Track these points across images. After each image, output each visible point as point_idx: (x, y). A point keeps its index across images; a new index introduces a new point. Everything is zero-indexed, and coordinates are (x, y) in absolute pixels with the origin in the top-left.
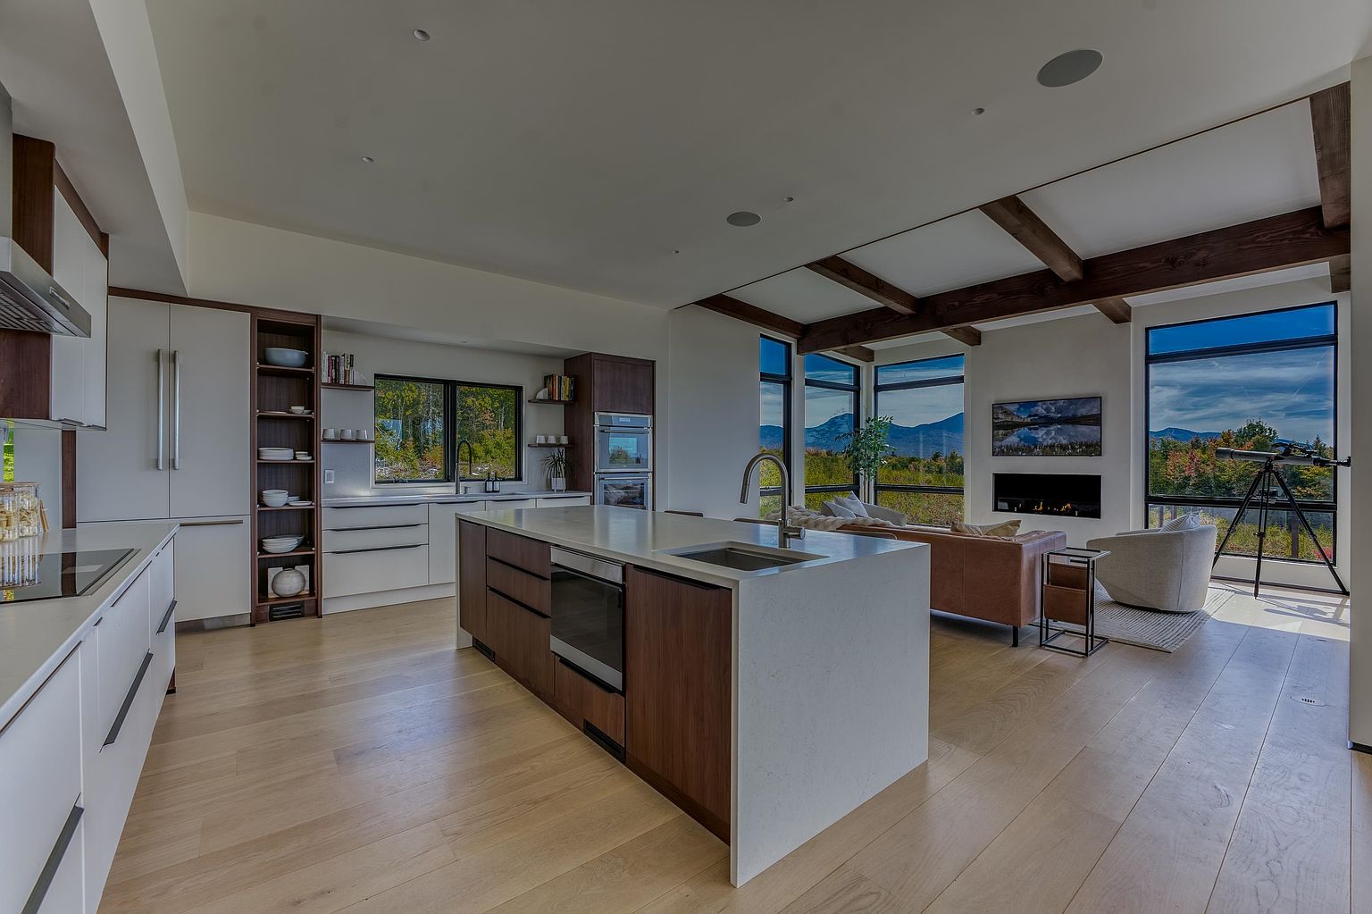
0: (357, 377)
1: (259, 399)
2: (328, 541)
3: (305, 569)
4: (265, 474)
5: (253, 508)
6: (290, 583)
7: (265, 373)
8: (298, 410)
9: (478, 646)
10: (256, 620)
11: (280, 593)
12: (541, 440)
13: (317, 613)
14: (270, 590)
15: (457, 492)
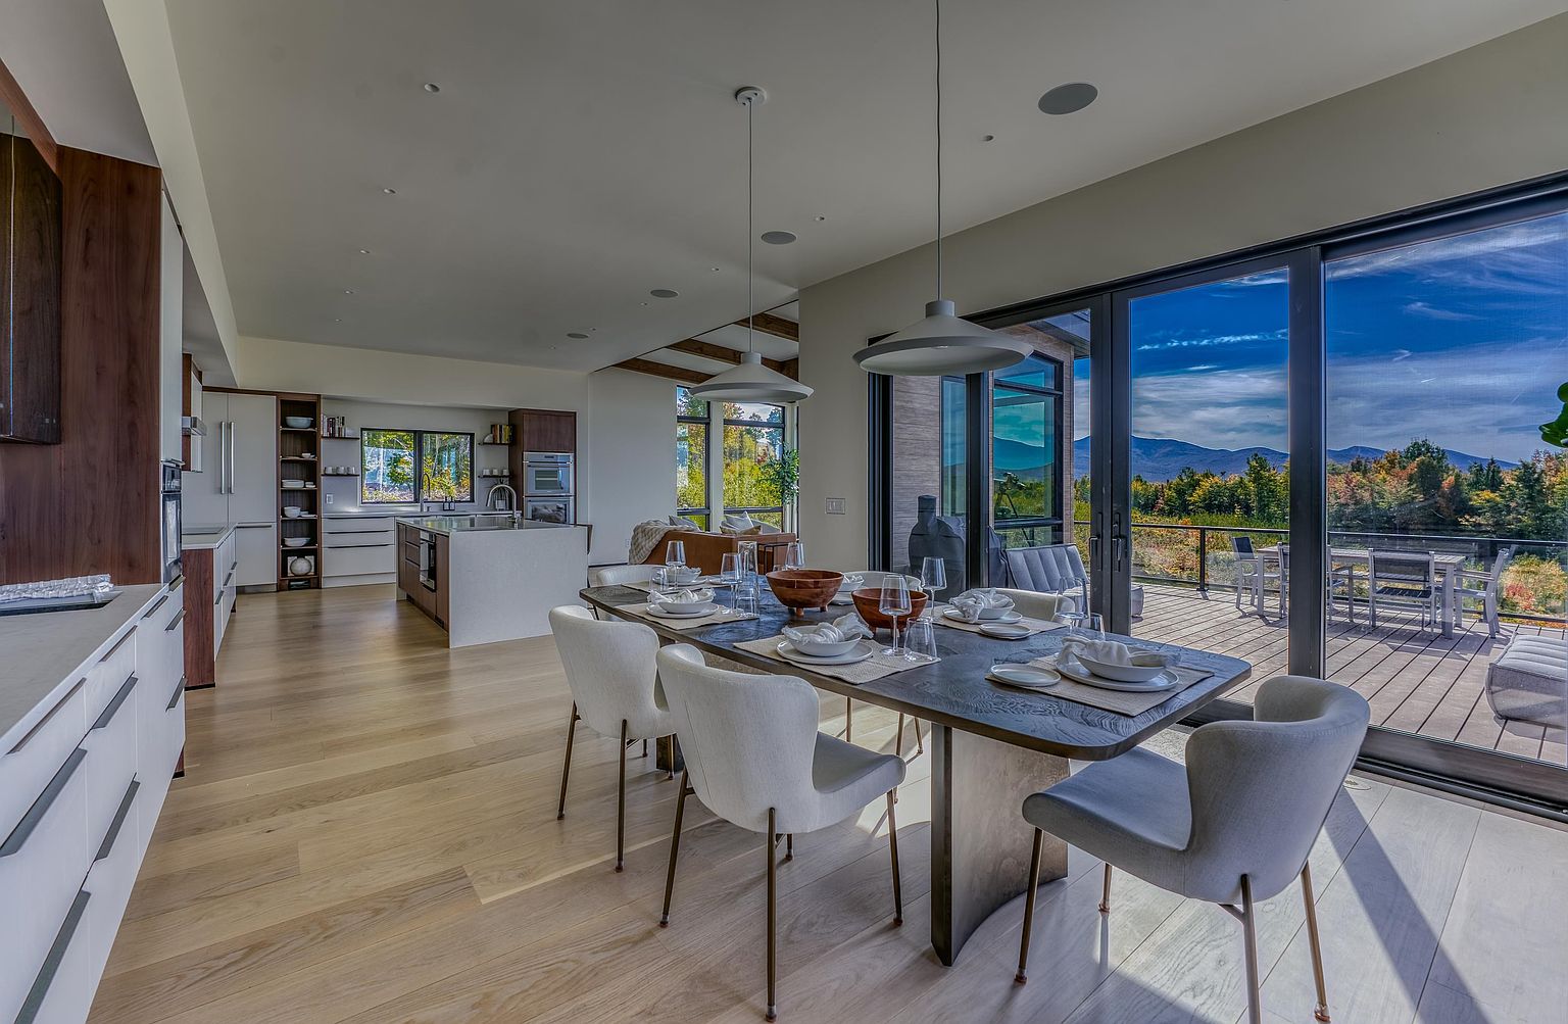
0: (348, 432)
1: (282, 450)
2: (326, 540)
3: (311, 558)
4: (286, 496)
5: (278, 518)
6: (302, 566)
7: (286, 433)
8: (307, 456)
9: (410, 599)
10: (280, 589)
11: (296, 573)
12: (487, 472)
13: (318, 586)
14: (289, 571)
15: (422, 510)
